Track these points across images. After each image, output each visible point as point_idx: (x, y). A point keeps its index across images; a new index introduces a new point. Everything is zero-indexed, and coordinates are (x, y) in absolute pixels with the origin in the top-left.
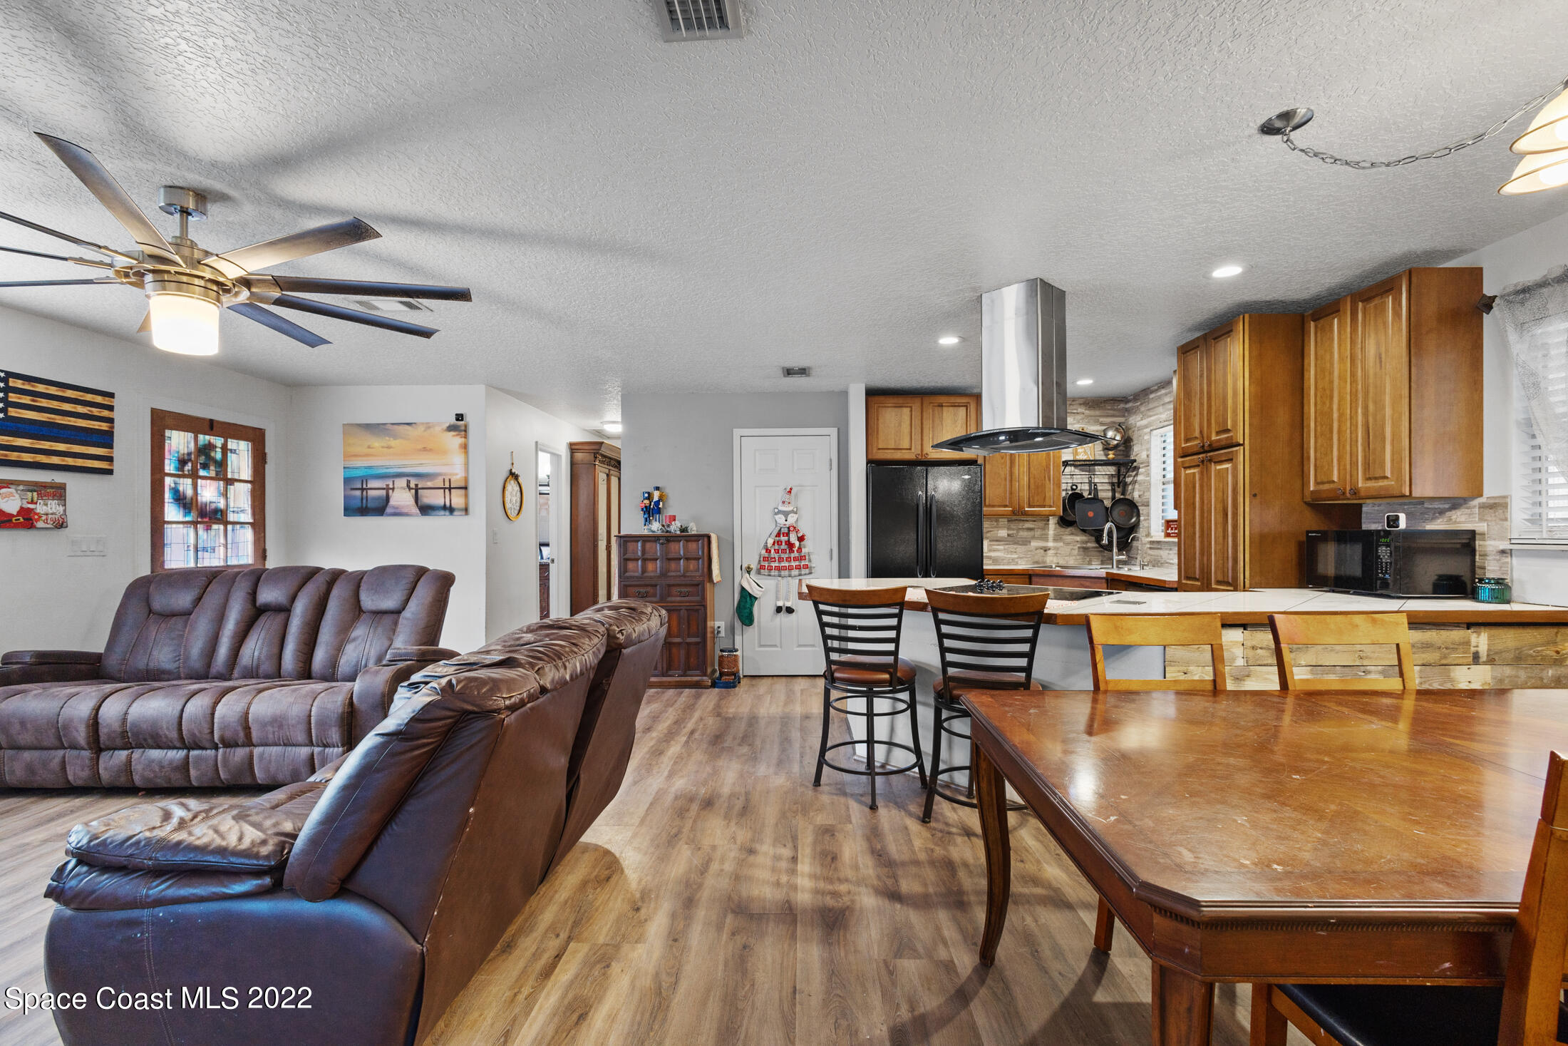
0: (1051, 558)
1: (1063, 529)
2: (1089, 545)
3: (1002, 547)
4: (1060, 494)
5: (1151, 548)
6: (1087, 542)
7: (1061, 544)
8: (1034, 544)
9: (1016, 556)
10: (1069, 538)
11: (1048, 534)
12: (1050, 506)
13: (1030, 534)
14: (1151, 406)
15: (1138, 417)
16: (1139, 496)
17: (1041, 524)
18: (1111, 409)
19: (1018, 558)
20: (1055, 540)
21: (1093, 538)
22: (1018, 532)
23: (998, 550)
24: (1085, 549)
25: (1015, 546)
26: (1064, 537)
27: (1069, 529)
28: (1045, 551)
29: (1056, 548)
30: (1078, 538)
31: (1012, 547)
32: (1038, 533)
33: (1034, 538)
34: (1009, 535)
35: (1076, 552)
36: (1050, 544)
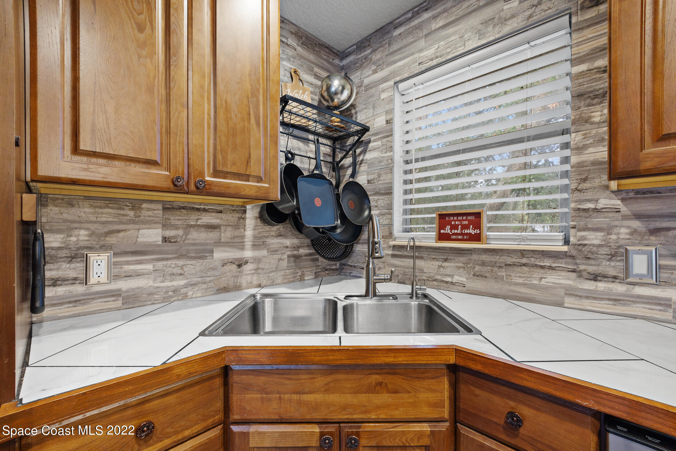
0: (249, 278)
1: (267, 228)
2: (302, 251)
3: (149, 267)
4: (276, 157)
5: (393, 256)
6: (299, 247)
7: (264, 252)
8: (220, 255)
9: (182, 282)
10: (275, 242)
11: (243, 237)
12: (259, 179)
13: (213, 235)
14: (395, 47)
15: (367, 71)
16: (369, 182)
17: (232, 218)
18: (326, 60)
19: (186, 286)
20: (255, 246)
21: (308, 241)
22: (186, 234)
23: (138, 275)
24: (297, 257)
25: (180, 263)
26: (270, 241)
27: (277, 228)
28: (239, 266)
29: (257, 260)
30: (288, 242)
31: (174, 264)
32: (227, 234)
33: (219, 243)
34: (165, 239)
35: (285, 264)
36: (248, 254)
